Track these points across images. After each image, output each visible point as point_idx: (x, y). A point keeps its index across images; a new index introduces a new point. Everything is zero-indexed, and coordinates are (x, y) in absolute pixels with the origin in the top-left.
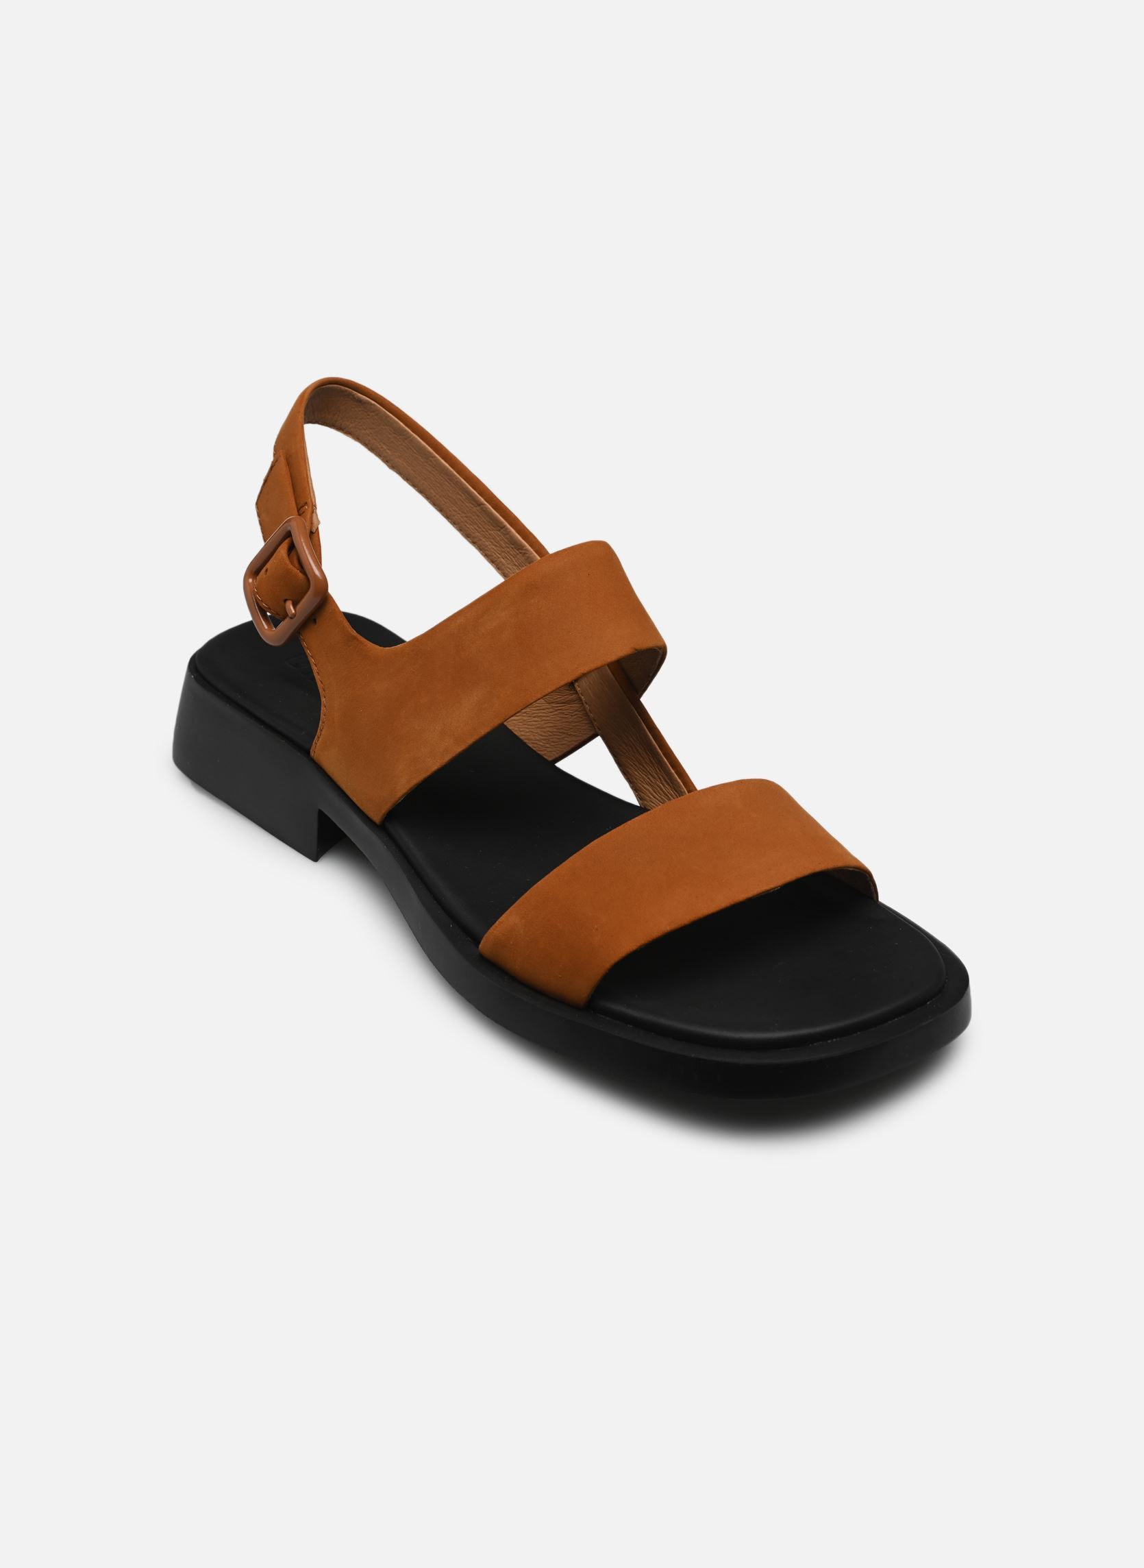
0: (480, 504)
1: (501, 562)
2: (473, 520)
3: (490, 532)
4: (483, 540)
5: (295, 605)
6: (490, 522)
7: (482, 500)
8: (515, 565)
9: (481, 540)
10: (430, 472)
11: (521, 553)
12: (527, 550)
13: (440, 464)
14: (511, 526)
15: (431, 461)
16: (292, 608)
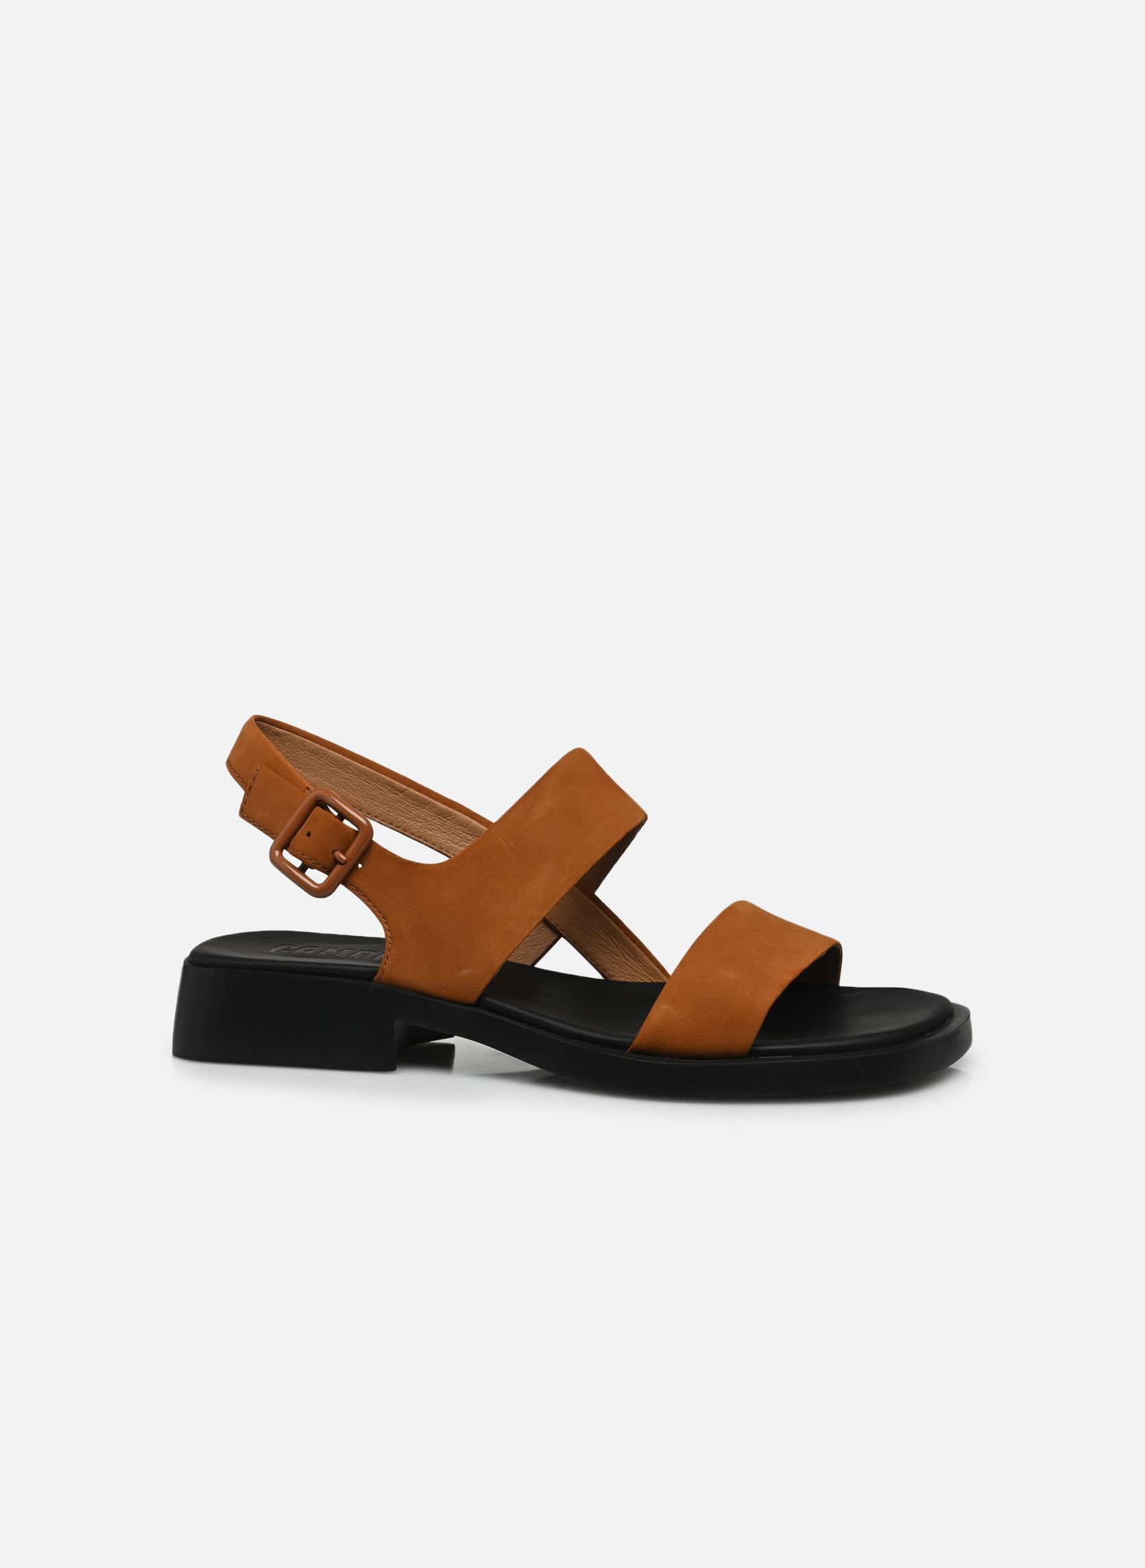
0: (402, 791)
1: (429, 834)
2: (396, 807)
3: (414, 812)
4: (408, 821)
5: (344, 853)
6: (414, 804)
7: (405, 787)
8: (444, 832)
9: (405, 822)
10: (349, 779)
11: (449, 820)
12: (456, 814)
13: (360, 769)
14: (436, 800)
15: (349, 769)
16: (342, 856)
